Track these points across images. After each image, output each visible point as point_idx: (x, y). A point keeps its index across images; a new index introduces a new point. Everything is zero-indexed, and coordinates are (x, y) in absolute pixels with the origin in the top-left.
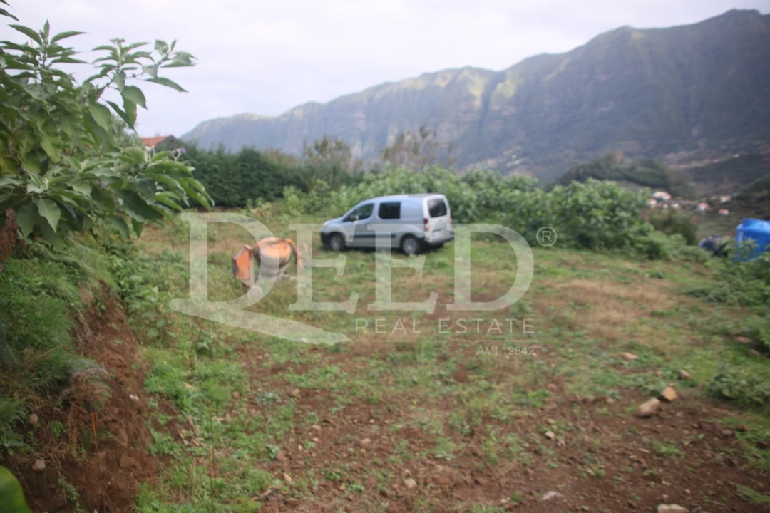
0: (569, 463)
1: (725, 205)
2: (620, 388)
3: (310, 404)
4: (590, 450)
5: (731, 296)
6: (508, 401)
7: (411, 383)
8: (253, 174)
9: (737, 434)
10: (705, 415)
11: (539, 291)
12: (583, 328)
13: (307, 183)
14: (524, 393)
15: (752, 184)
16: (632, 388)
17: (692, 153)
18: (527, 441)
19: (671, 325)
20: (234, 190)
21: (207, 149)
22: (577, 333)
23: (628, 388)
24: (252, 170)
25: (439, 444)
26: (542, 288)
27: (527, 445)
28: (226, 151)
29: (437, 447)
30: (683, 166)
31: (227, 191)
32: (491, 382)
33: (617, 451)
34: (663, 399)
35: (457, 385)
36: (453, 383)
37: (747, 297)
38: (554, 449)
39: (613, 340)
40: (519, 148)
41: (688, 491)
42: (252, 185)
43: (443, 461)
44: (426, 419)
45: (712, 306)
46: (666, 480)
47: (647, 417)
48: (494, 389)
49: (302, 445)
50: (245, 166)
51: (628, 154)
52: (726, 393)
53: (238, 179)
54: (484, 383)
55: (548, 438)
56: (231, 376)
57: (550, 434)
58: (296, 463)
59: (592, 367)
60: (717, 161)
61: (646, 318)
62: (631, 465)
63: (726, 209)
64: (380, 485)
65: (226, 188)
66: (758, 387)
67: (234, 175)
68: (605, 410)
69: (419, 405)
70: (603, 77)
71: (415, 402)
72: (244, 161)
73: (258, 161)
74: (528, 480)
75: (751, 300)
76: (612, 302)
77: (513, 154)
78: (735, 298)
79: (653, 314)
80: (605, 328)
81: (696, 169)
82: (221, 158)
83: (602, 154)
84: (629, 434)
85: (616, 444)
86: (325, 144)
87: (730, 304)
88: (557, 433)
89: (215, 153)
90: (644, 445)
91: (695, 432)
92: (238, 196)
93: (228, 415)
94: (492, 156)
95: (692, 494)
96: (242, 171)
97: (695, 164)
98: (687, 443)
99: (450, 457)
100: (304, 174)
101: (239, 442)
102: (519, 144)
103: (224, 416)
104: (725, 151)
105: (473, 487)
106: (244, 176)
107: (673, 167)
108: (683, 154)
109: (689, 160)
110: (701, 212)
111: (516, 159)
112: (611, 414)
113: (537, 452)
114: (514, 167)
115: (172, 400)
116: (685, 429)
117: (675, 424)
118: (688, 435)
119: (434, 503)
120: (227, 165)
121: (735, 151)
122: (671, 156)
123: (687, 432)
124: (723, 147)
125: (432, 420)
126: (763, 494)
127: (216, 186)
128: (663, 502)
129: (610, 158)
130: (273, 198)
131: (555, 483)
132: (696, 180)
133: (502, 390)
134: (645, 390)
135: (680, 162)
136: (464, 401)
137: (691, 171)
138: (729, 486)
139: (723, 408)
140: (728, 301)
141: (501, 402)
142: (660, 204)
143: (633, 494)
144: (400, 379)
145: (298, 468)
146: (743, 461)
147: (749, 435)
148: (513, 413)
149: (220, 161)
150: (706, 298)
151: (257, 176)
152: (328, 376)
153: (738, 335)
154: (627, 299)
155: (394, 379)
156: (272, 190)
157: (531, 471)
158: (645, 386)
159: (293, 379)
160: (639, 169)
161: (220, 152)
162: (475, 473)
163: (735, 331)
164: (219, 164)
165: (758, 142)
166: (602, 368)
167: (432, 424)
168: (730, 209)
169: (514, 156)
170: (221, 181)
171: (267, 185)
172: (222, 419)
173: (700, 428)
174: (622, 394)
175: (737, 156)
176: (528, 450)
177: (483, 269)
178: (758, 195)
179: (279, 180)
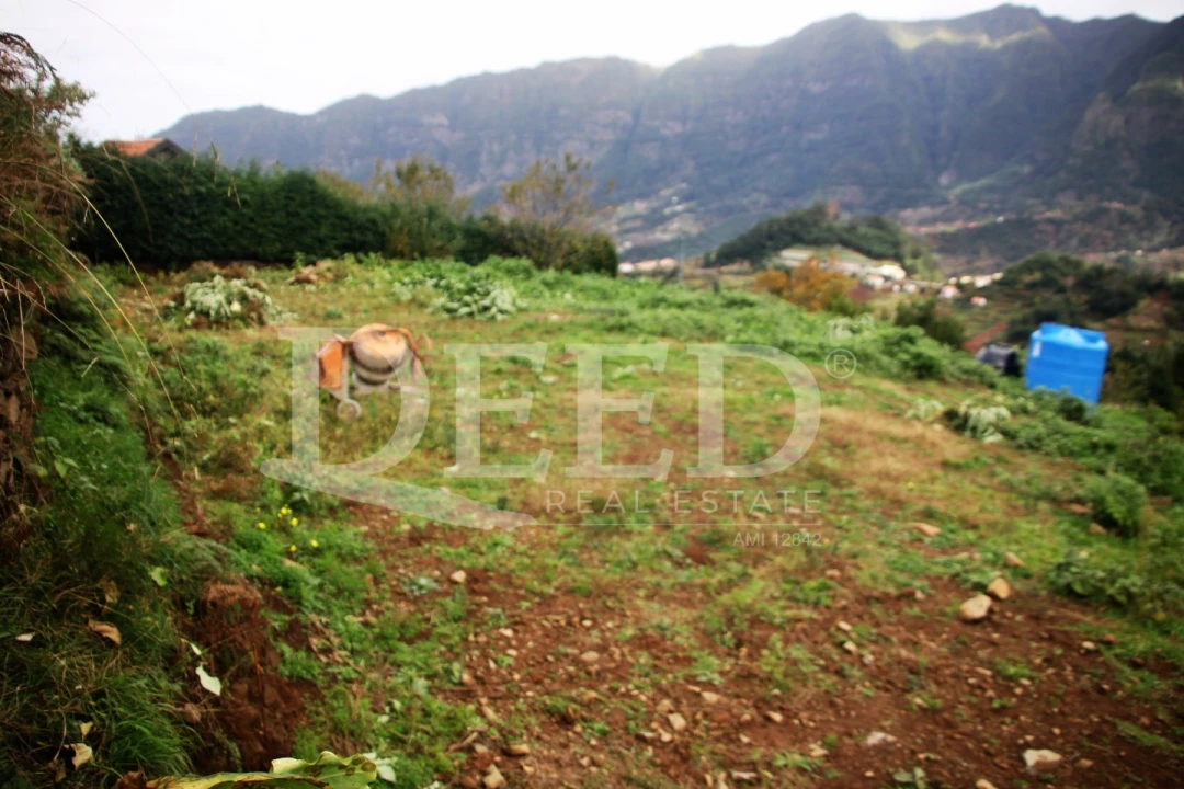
0: (887, 690)
1: (982, 291)
2: (928, 577)
3: (486, 594)
4: (912, 671)
5: (1047, 441)
6: (777, 594)
7: (629, 564)
8: (304, 213)
9: (1102, 648)
10: (1052, 620)
11: (774, 422)
12: (851, 484)
13: (388, 231)
14: (797, 583)
15: (1020, 262)
16: (946, 577)
17: (939, 211)
18: (820, 655)
19: (973, 482)
20: (272, 236)
21: (232, 168)
22: (846, 491)
23: (939, 578)
24: (303, 205)
25: (695, 660)
26: (778, 418)
27: (822, 662)
28: (262, 174)
29: (694, 664)
30: (924, 230)
31: (261, 236)
32: (746, 565)
33: (948, 672)
34: (993, 596)
35: (697, 567)
36: (689, 566)
37: (1070, 444)
38: (860, 670)
39: (898, 503)
40: (684, 186)
41: (1057, 731)
42: (302, 229)
43: (709, 686)
44: (667, 621)
45: (1023, 456)
46: (1025, 714)
47: (975, 622)
48: (751, 576)
49: (496, 661)
50: (292, 199)
51: (847, 207)
52: (1078, 588)
53: (279, 218)
54: (736, 567)
55: (848, 652)
56: (352, 549)
57: (850, 646)
58: (496, 691)
59: (882, 544)
60: (972, 225)
61: (938, 472)
62: (972, 694)
63: (981, 296)
64: (632, 724)
65: (260, 231)
66: (1121, 582)
67: (273, 211)
68: (916, 610)
69: (649, 598)
70: (816, 88)
71: (642, 593)
72: (290, 191)
73: (312, 192)
74: (837, 714)
75: (1076, 448)
76: (886, 445)
77: (674, 195)
78: (1054, 445)
79: (945, 465)
80: (885, 485)
81: (943, 235)
82: (254, 183)
83: (807, 204)
84: (959, 646)
85: (943, 662)
86: (413, 170)
87: (1048, 454)
88: (859, 645)
89: (244, 175)
90: (982, 663)
91: (1044, 645)
92: (278, 245)
93: (368, 612)
94: (642, 196)
95: (1062, 735)
96: (286, 206)
97: (941, 228)
98: (1038, 661)
99: (717, 680)
100: (383, 215)
101: (399, 657)
102: (684, 180)
103: (363, 614)
104: (986, 212)
105: (763, 726)
106: (289, 214)
107: (909, 230)
108: (925, 211)
109: (933, 221)
110: (946, 299)
111: (679, 203)
112: (926, 616)
113: (839, 673)
114: (675, 215)
115: (281, 590)
116: (1032, 639)
117: (1017, 633)
118: (1038, 649)
119: (717, 750)
120: (263, 195)
121: (999, 213)
122: (908, 213)
123: (1034, 645)
124: (982, 205)
125: (675, 621)
126: (1152, 733)
127: (245, 228)
128: (1028, 746)
129: (819, 211)
130: (336, 252)
131: (877, 720)
132: (941, 250)
133: (762, 578)
134: (966, 581)
135: (922, 223)
136: (713, 593)
137: (934, 237)
138: (1107, 722)
139: (1073, 610)
140: (1046, 449)
141: (767, 595)
142: (888, 284)
143: (986, 735)
144: (610, 556)
145: (500, 698)
146: (1117, 686)
147: (1118, 650)
148: (789, 613)
149: (252, 189)
150: (1014, 444)
151: (311, 216)
152: (499, 550)
153: (1071, 501)
154: (906, 440)
155: (600, 557)
156: (334, 238)
157: (839, 701)
158: (964, 575)
159: (448, 554)
160: (862, 230)
161: (253, 174)
162: (760, 704)
163: (1066, 496)
164: (251, 193)
165: (1030, 201)
166: (895, 547)
167: (677, 628)
168: (988, 297)
169: (675, 199)
170: (252, 220)
171: (324, 231)
172: (361, 619)
173: (1051, 639)
174: (934, 587)
175: (1000, 219)
176: (825, 669)
177: (684, 384)
178: (1028, 279)
179: (345, 224)
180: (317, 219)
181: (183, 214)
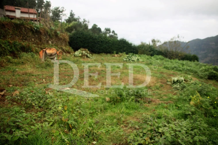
8: (122, 45)
67: (116, 45)
106: (119, 45)
180: (124, 47)
181: (98, 44)
